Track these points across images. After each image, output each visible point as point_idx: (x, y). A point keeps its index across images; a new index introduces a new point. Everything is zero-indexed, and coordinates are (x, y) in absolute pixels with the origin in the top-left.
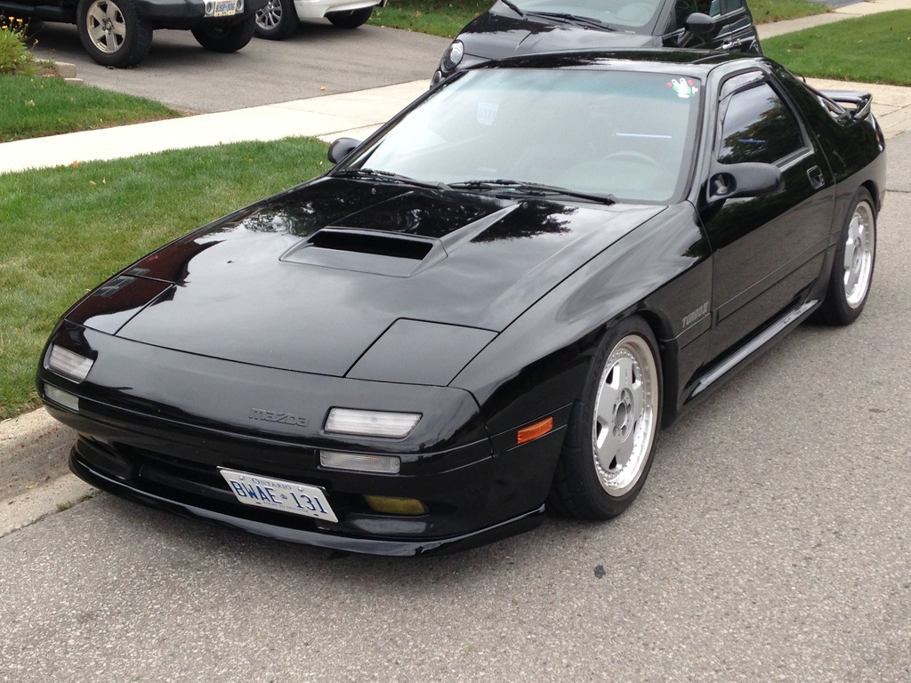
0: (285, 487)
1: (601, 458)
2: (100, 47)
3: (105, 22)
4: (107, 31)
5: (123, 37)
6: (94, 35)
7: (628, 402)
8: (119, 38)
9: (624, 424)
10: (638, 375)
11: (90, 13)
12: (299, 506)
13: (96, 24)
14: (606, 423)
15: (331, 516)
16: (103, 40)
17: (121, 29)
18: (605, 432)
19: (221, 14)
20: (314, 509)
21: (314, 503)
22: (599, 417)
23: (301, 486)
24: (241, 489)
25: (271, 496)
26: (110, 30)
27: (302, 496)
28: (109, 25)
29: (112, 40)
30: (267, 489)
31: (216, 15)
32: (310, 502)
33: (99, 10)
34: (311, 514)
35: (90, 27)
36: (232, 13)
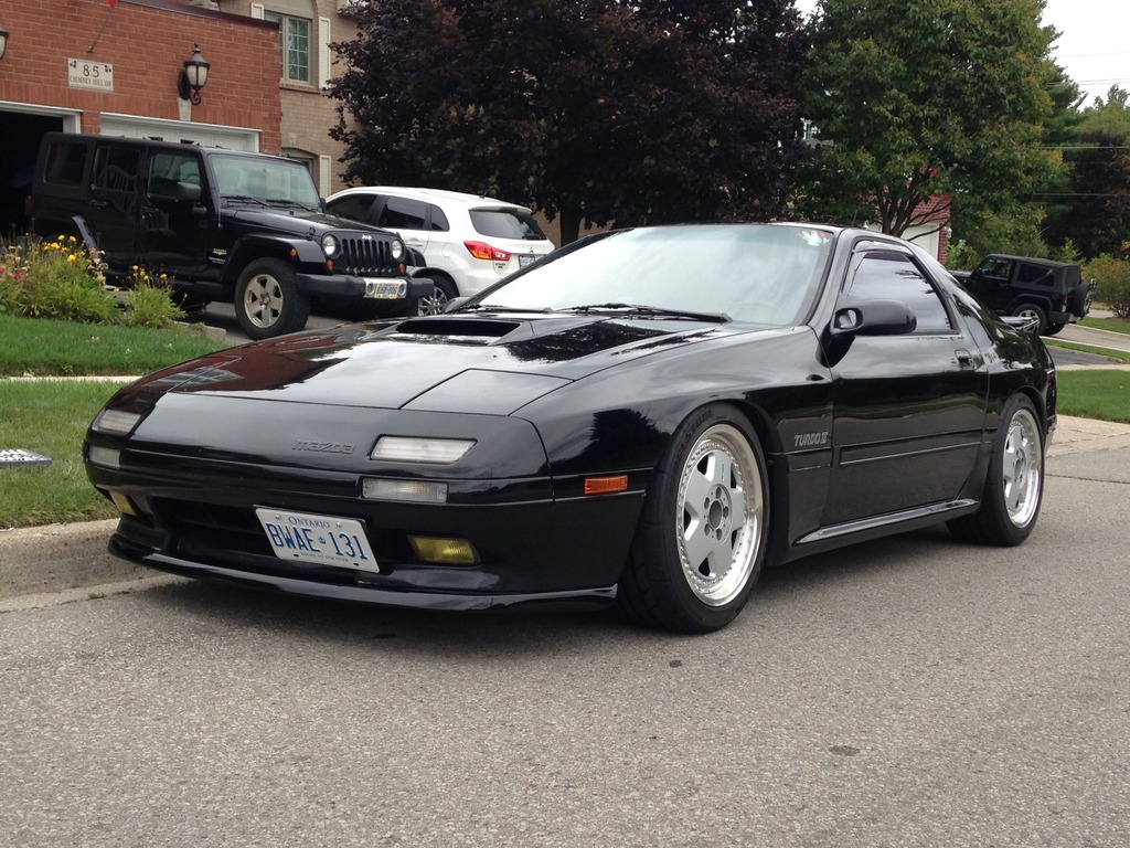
0: (323, 525)
1: (688, 552)
2: (255, 322)
3: (263, 297)
4: (263, 306)
5: (280, 312)
6: (250, 310)
7: (725, 504)
8: (275, 313)
9: (720, 527)
10: (738, 480)
11: (249, 288)
12: (339, 553)
13: (254, 298)
14: (696, 514)
15: (371, 565)
16: (259, 315)
17: (278, 303)
18: (694, 524)
19: (382, 296)
20: (354, 555)
21: (354, 544)
22: (686, 503)
23: (339, 521)
24: (278, 535)
25: (309, 541)
26: (266, 305)
27: (341, 536)
28: (267, 300)
29: (267, 314)
30: (304, 530)
31: (376, 296)
32: (349, 544)
33: (259, 285)
34: (349, 563)
35: (247, 301)
36: (394, 296)
